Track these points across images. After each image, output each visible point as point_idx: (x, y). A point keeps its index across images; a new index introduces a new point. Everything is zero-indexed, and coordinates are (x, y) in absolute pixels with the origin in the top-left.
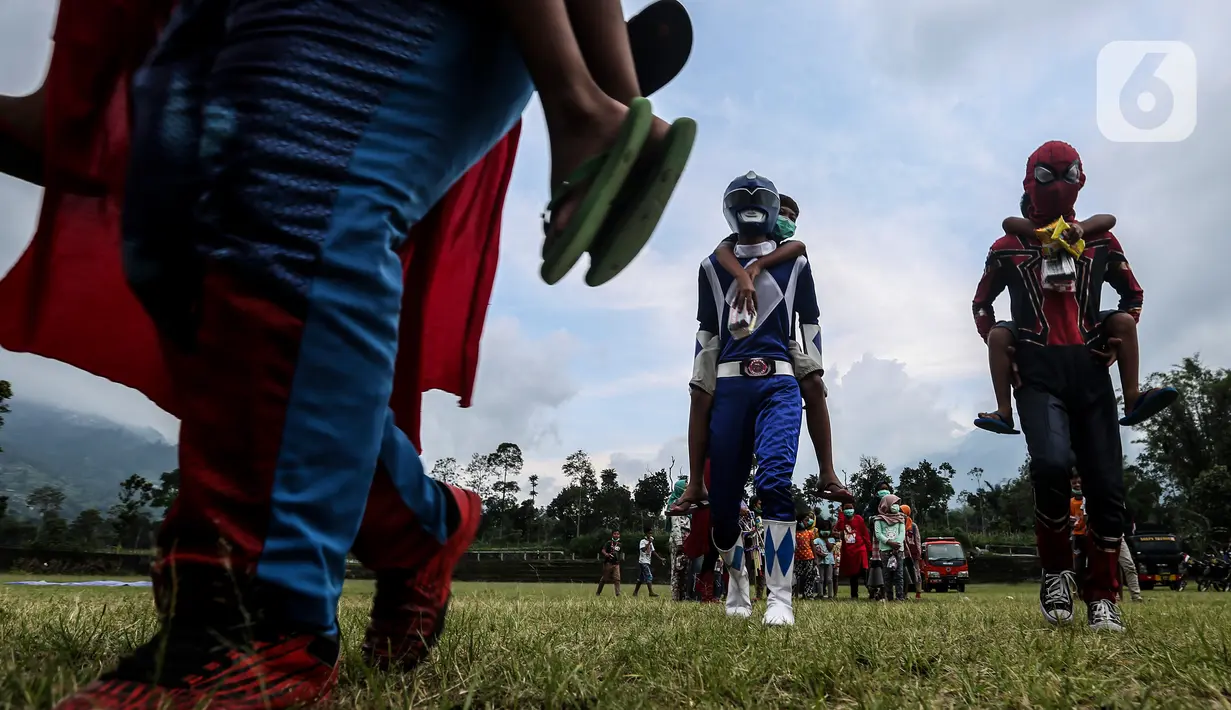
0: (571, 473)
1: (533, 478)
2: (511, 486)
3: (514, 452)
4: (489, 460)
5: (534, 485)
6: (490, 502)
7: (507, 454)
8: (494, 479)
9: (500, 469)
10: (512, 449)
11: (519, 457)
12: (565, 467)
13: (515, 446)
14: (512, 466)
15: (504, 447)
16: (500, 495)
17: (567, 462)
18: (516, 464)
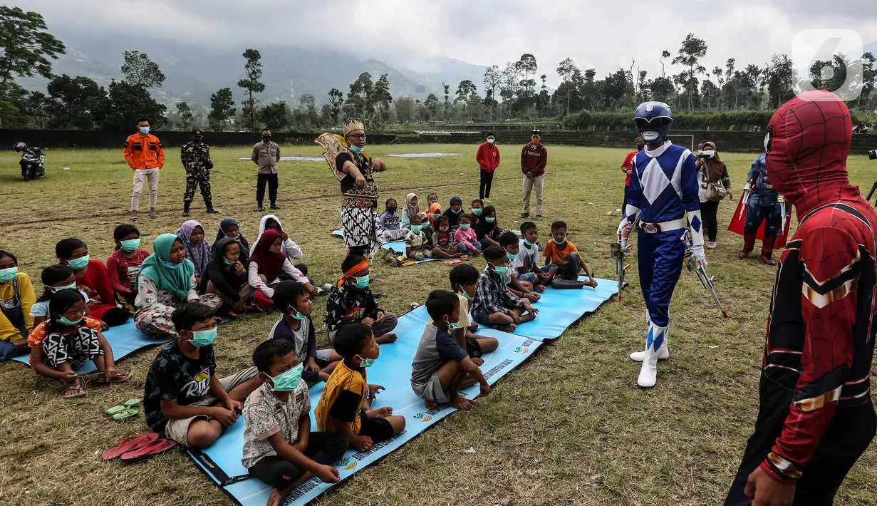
0: (563, 74)
1: (543, 77)
2: (531, 82)
3: (531, 59)
4: (516, 66)
5: (544, 81)
6: (518, 93)
7: (527, 62)
8: (520, 78)
9: (524, 72)
10: (529, 58)
11: (535, 63)
12: (558, 70)
13: (531, 56)
14: (530, 69)
15: (525, 57)
16: (525, 88)
17: (559, 66)
18: (533, 67)
